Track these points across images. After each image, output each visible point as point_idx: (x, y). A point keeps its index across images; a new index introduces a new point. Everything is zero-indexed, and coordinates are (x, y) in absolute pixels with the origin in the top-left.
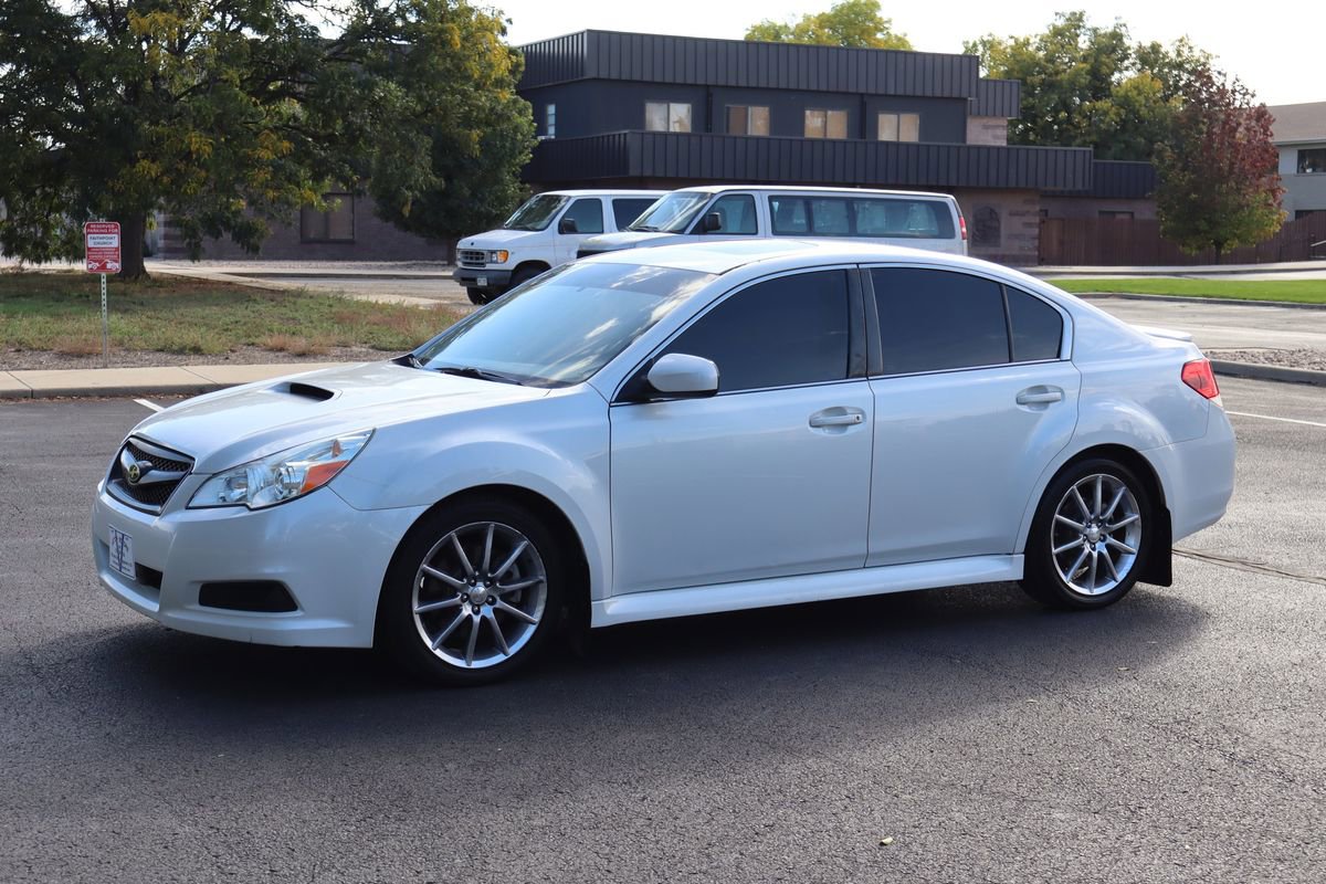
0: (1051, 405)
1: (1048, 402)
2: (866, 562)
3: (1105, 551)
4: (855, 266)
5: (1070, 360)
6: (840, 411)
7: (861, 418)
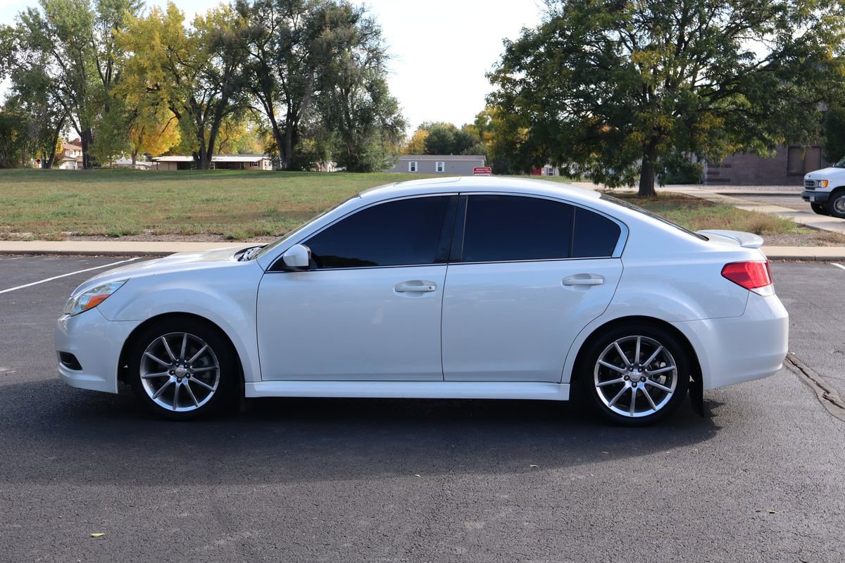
0: (593, 287)
1: (591, 285)
2: (443, 377)
3: (643, 388)
4: (457, 194)
5: (620, 258)
6: (419, 283)
7: (433, 288)
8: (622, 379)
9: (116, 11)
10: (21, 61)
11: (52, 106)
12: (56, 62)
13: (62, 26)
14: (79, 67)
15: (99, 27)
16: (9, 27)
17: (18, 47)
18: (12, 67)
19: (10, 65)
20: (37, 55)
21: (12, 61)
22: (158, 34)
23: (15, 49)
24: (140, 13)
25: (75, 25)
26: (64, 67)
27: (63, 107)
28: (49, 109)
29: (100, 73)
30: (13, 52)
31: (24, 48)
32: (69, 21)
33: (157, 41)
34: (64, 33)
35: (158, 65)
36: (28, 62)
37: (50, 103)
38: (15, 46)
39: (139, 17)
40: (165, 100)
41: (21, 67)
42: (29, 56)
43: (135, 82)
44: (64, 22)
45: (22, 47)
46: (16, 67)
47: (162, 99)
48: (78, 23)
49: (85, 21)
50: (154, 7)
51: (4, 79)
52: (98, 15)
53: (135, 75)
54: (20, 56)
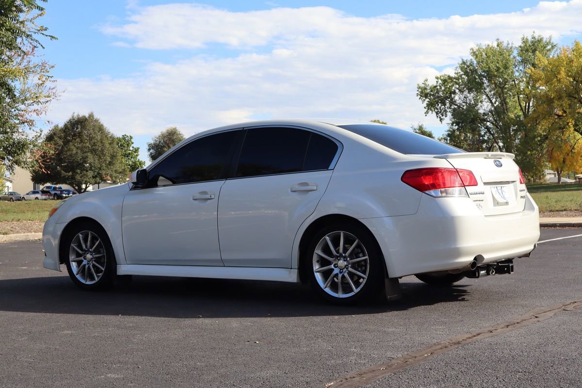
1: (308, 191)
3: (346, 275)
4: (242, 129)
5: (333, 169)
7: (213, 197)
8: (332, 266)
9: (532, 54)
10: (458, 102)
11: (483, 136)
12: (487, 100)
13: (487, 71)
14: (504, 102)
15: (520, 68)
16: (449, 76)
17: (457, 91)
18: (452, 107)
19: (451, 106)
20: (471, 96)
21: (453, 102)
22: (563, 69)
23: (454, 93)
24: (552, 54)
25: (498, 69)
26: (492, 104)
27: (491, 137)
28: (481, 138)
29: (521, 106)
30: (453, 96)
31: (461, 91)
32: (493, 67)
33: (563, 74)
34: (490, 76)
35: (564, 95)
36: (464, 102)
37: (483, 134)
38: (455, 91)
39: (551, 57)
40: (570, 124)
41: (459, 107)
42: (465, 97)
43: (544, 110)
44: (489, 67)
45: (460, 91)
46: (456, 107)
47: (568, 123)
48: (501, 67)
49: (506, 65)
50: (563, 47)
51: (446, 116)
52: (519, 59)
53: (544, 105)
54: (458, 98)
